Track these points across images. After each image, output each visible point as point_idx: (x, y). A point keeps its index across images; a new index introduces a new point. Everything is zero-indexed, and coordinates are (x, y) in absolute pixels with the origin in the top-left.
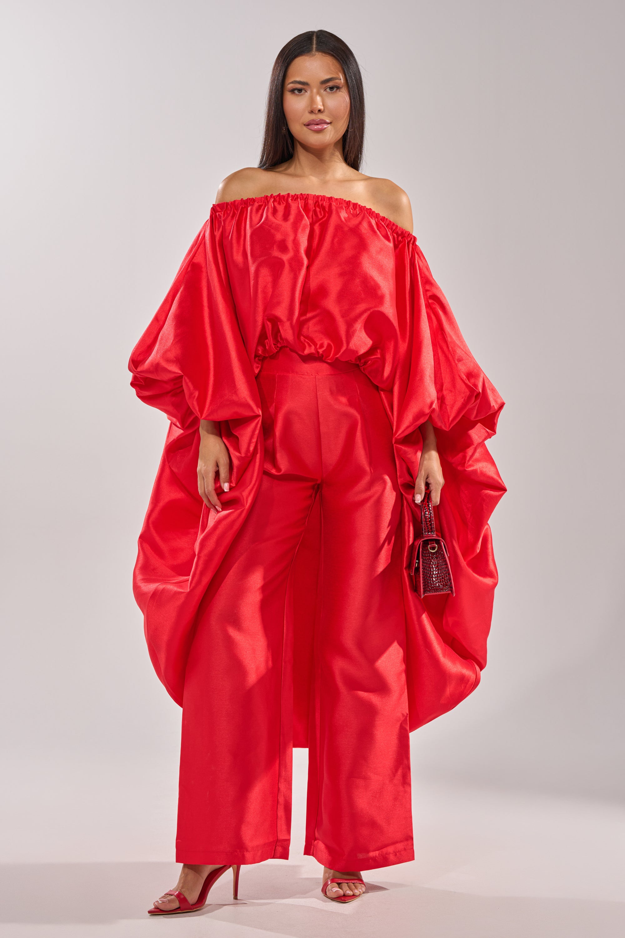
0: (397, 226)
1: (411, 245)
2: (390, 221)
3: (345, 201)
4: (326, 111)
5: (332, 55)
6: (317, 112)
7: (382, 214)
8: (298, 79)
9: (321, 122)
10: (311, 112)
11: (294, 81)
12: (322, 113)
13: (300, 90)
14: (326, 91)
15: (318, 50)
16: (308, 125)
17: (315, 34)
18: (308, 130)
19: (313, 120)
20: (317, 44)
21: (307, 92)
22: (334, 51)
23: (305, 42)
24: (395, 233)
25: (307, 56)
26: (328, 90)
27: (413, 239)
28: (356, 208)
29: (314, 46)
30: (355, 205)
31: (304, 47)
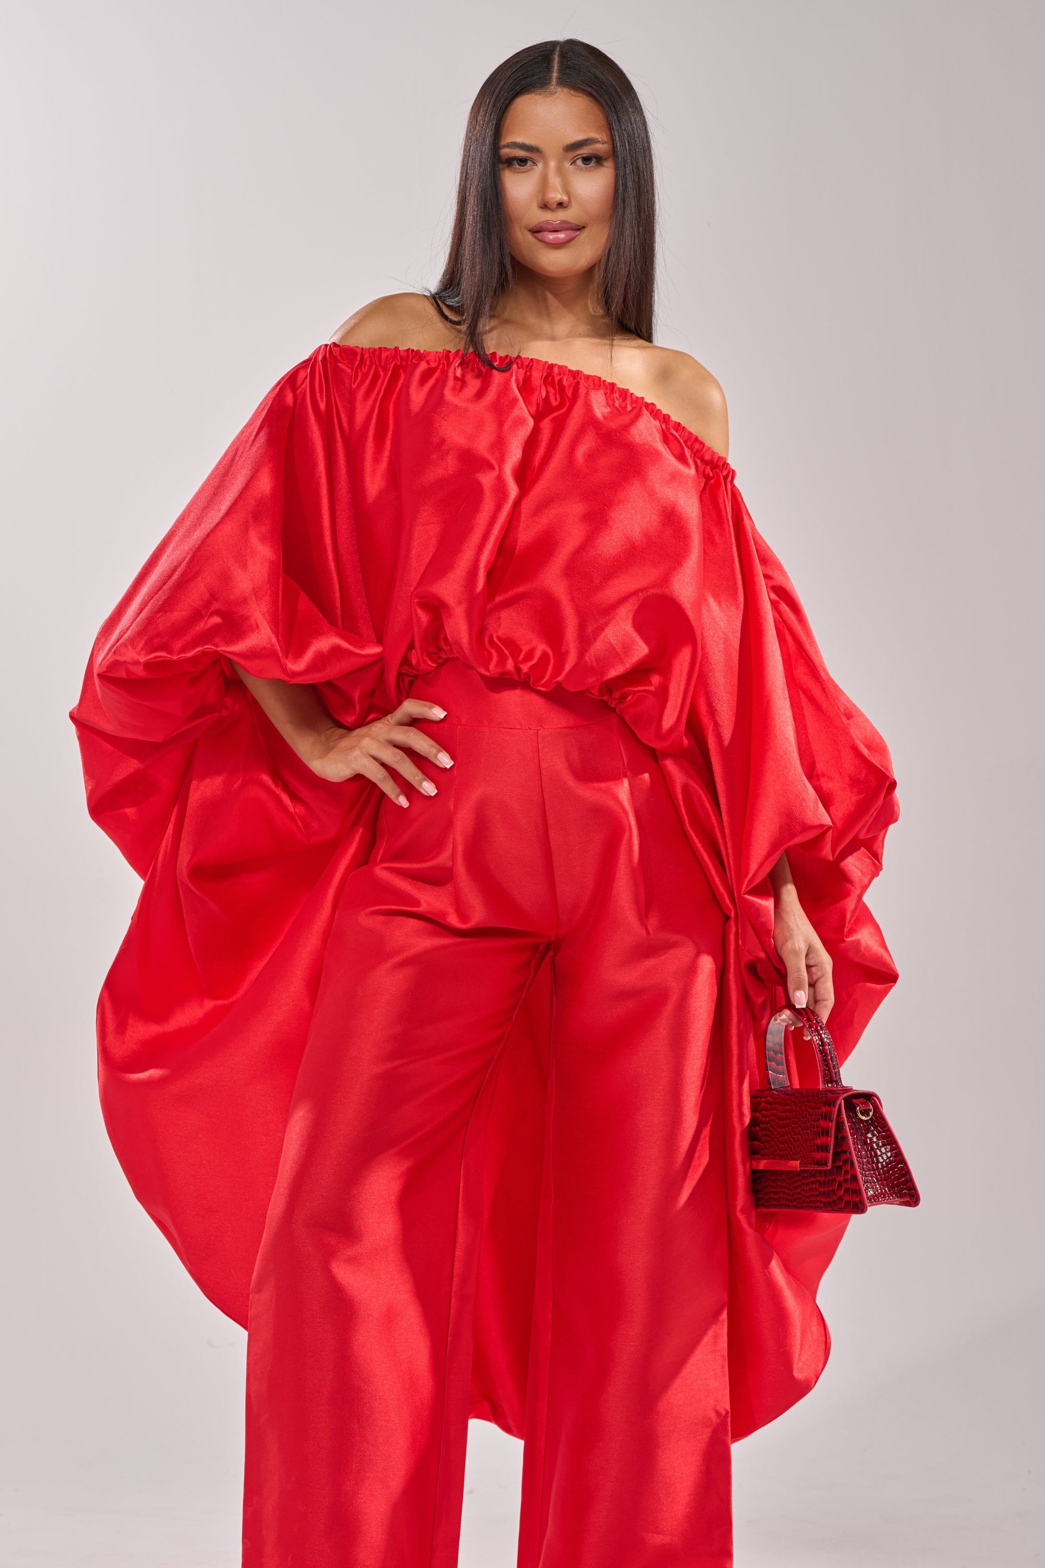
0: (702, 444)
1: (729, 484)
2: (690, 433)
3: (604, 381)
4: (574, 204)
5: (590, 95)
6: (555, 206)
7: (674, 418)
8: (519, 139)
9: (562, 225)
10: (543, 206)
11: (512, 142)
12: (565, 209)
13: (523, 161)
14: (576, 165)
15: (562, 82)
16: (536, 231)
17: (558, 50)
18: (536, 241)
19: (547, 222)
20: (560, 71)
21: (537, 165)
22: (594, 86)
23: (536, 66)
24: (699, 459)
25: (539, 94)
26: (579, 162)
27: (731, 474)
28: (626, 399)
29: (555, 75)
30: (624, 393)
31: (533, 75)
